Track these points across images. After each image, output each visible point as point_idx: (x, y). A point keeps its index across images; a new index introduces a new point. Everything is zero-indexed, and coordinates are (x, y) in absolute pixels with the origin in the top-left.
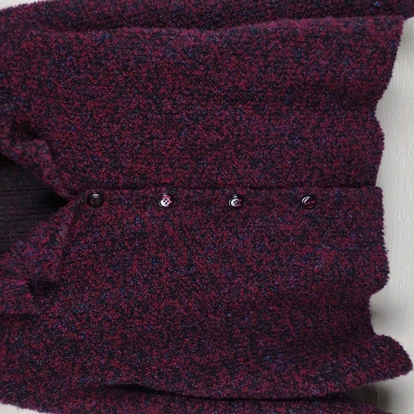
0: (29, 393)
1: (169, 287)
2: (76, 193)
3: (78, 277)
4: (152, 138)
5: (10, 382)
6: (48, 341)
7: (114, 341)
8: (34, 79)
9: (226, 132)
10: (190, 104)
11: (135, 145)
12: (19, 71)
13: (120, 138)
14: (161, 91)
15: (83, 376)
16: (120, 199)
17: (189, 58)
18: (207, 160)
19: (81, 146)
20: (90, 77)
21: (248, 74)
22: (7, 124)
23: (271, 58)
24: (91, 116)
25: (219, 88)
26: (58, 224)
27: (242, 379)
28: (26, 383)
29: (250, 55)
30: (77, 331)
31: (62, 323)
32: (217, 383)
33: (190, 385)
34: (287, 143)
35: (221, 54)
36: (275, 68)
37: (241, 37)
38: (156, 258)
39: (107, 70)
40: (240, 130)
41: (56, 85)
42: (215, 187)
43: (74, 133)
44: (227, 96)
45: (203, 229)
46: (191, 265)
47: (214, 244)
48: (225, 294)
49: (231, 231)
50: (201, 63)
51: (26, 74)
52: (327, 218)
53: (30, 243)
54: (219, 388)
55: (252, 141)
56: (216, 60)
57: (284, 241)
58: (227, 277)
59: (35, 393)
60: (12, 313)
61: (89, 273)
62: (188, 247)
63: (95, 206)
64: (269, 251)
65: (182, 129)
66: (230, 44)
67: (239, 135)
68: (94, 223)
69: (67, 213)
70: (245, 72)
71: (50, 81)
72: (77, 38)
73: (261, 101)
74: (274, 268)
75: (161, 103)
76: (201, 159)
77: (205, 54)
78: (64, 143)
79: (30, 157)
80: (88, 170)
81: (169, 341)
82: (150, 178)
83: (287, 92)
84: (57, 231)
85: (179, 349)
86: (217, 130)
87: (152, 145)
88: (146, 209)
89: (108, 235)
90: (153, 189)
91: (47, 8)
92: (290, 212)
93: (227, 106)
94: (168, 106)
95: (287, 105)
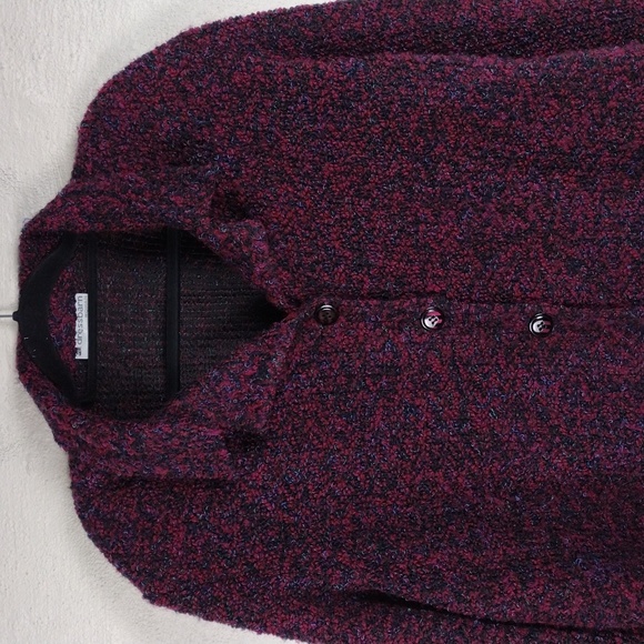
0: (217, 599)
1: (430, 452)
2: (298, 303)
3: (294, 429)
4: (417, 222)
5: (188, 581)
6: (247, 522)
7: (342, 527)
8: (248, 129)
9: (532, 216)
10: (480, 172)
11: (391, 231)
12: (226, 117)
13: (369, 221)
14: (437, 151)
15: (296, 578)
16: (364, 313)
17: (486, 101)
18: (499, 257)
19: (310, 231)
20: (331, 127)
21: (575, 128)
22: (207, 195)
23: (612, 104)
24: (327, 185)
25: (527, 148)
26: (271, 347)
27: (540, 590)
28: (212, 584)
29: (579, 97)
30: (289, 510)
31: (267, 497)
32: (500, 594)
33: (457, 595)
34: (628, 237)
35: (536, 95)
36: (618, 119)
37: (567, 70)
38: (412, 406)
39: (357, 117)
40: (554, 213)
41: (279, 139)
42: (509, 300)
43: (302, 212)
44: (538, 161)
45: (487, 364)
46: (465, 420)
47: (501, 389)
48: (515, 467)
49: (529, 371)
50: (502, 109)
51: (236, 122)
53: (230, 374)
54: (503, 602)
55: (573, 231)
56: (526, 104)
57: (612, 391)
58: (519, 441)
59: (225, 599)
60: (199, 476)
61: (310, 424)
62: (461, 392)
63: (325, 323)
64: (587, 405)
65: (464, 210)
66: (549, 80)
67: (552, 222)
68: (322, 349)
69: (285, 332)
70: (570, 124)
71: (271, 132)
72: (316, 68)
73: (590, 169)
74: (593, 432)
75: (434, 168)
76: (491, 257)
77: (510, 94)
78: (285, 226)
79: (238, 245)
80: (318, 268)
81: (424, 528)
82: (410, 284)
83: (633, 158)
84: (270, 358)
85: (441, 541)
86: (519, 213)
87: (416, 232)
88: (401, 330)
89: (342, 367)
90: (414, 300)
91: (271, 24)
92: (626, 346)
93: (537, 176)
94: (444, 172)
95: (632, 177)
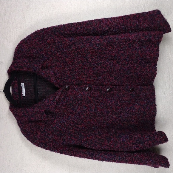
1: (89, 116)
2: (61, 86)
3: (62, 112)
4: (84, 70)
6: (53, 131)
7: (73, 131)
8: (50, 51)
9: (107, 69)
10: (97, 60)
11: (79, 72)
12: (46, 49)
13: (75, 69)
14: (88, 56)
16: (75, 88)
17: (97, 47)
18: (101, 77)
19: (63, 72)
20: (67, 51)
21: (115, 51)
22: (41, 65)
23: (122, 47)
24: (67, 63)
25: (106, 55)
26: (56, 95)
27: (111, 143)
29: (115, 46)
30: (61, 128)
31: (57, 126)
32: (104, 145)
33: (95, 145)
34: (126, 73)
35: (107, 45)
36: (123, 49)
37: (113, 41)
38: (85, 106)
39: (72, 49)
40: (112, 68)
41: (56, 53)
42: (103, 85)
43: (61, 68)
44: (108, 58)
45: (100, 98)
46: (96, 109)
47: (103, 103)
48: (106, 118)
49: (108, 99)
50: (101, 48)
51: (48, 50)
52: (137, 95)
55: (115, 72)
56: (105, 47)
57: (124, 102)
58: (106, 113)
61: (65, 111)
62: (95, 103)
63: (67, 90)
64: (119, 106)
65: (94, 67)
66: (109, 42)
67: (111, 70)
68: (67, 95)
69: (59, 92)
70: (114, 51)
72: (64, 40)
73: (119, 60)
74: (121, 111)
75: (88, 59)
76: (99, 77)
77: (102, 45)
78: (58, 71)
81: (89, 131)
82: (83, 82)
83: (127, 57)
84: (56, 97)
85: (92, 134)
86: (105, 68)
87: (84, 72)
88: (82, 91)
89: (71, 99)
90: (85, 85)
91: (54, 29)
92: (126, 93)
93: (108, 61)
94: (90, 60)
95: (127, 61)
